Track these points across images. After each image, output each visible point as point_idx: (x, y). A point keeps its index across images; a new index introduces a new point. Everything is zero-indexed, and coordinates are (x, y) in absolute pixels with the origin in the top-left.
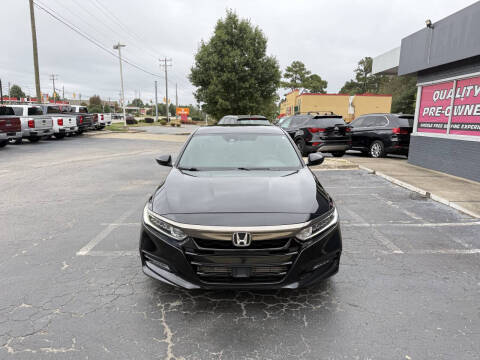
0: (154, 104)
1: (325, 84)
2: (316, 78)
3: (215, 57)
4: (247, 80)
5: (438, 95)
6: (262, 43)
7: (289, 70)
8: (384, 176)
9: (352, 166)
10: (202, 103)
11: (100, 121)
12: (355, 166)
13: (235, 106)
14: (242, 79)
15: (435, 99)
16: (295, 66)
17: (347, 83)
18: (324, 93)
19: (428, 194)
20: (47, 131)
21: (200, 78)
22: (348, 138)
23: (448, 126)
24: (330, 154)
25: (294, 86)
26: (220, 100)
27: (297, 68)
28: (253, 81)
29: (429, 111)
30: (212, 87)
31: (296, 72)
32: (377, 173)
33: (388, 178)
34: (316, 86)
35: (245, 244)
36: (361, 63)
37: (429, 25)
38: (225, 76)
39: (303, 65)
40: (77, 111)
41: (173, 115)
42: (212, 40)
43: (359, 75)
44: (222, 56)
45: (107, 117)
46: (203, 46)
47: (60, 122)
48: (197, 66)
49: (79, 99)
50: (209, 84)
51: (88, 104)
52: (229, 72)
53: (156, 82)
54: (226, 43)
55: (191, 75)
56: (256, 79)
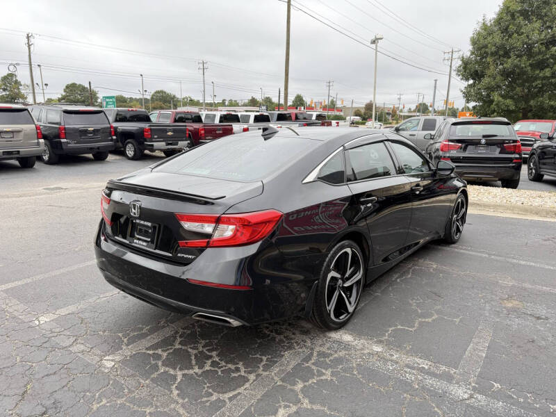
3: (498, 38)
4: (549, 66)
10: (473, 104)
14: (541, 65)
38: (509, 64)
48: (472, 53)
49: (350, 106)
50: (483, 77)
51: (363, 111)
52: (518, 56)
53: (436, 80)
54: (517, 15)
55: (459, 67)
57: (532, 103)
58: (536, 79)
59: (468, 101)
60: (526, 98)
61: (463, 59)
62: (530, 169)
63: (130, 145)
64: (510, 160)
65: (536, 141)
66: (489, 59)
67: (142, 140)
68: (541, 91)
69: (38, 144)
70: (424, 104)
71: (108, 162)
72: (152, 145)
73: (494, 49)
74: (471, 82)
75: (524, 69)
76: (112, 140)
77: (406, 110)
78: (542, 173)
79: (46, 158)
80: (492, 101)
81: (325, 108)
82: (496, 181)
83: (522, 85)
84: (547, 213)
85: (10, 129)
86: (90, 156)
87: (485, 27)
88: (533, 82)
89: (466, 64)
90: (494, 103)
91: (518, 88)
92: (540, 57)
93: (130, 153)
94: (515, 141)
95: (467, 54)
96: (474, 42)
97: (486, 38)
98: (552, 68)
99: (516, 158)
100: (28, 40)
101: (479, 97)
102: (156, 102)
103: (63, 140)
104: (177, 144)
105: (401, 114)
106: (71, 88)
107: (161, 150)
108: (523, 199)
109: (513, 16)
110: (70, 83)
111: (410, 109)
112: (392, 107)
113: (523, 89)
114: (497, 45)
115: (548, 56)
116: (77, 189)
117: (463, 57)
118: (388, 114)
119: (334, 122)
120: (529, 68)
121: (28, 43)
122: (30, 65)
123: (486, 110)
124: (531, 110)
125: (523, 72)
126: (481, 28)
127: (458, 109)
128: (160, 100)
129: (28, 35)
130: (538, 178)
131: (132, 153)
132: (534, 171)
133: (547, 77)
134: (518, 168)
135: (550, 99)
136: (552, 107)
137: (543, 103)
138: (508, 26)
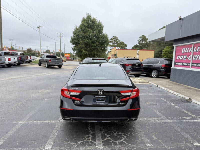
0: (55, 52)
1: (126, 46)
2: (122, 43)
3: (82, 33)
4: (95, 43)
5: (184, 50)
6: (102, 28)
7: (112, 39)
8: (163, 88)
9: (146, 82)
10: (75, 52)
11: (29, 59)
12: (147, 82)
13: (90, 53)
14: (93, 42)
15: (183, 52)
16: (114, 38)
17: (135, 45)
18: (126, 49)
19: (190, 99)
20: (2, 63)
21: (75, 41)
22: (142, 69)
23: (190, 65)
24: (134, 76)
25: (114, 46)
26: (83, 51)
27: (115, 39)
28: (97, 43)
29: (180, 57)
30: (80, 45)
31: (114, 41)
32: (159, 86)
33: (165, 89)
34: (122, 46)
36: (140, 37)
37: (180, 19)
38: (86, 41)
39: (117, 38)
40: (19, 54)
41: (63, 57)
42: (80, 26)
43: (139, 42)
44: (85, 32)
45: (33, 57)
46: (76, 28)
47: (9, 60)
49: (22, 49)
51: (26, 51)
52: (88, 39)
54: (86, 27)
55: (71, 40)
56: (99, 42)
57: (92, 53)
58: (93, 46)
60: (90, 51)
61: (71, 38)
66: (80, 39)
68: (93, 50)
70: (49, 50)
73: (81, 36)
74: (75, 45)
97: (78, 32)
105: (41, 53)
111: (44, 52)
118: (37, 53)
119: (29, 57)
120: (91, 43)
125: (89, 44)
136: (97, 54)
137: (95, 53)
138: (84, 30)
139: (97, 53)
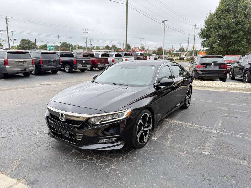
3: (216, 21)
35: (63, 120)
40: (139, 55)
45: (152, 58)
48: (205, 27)
50: (210, 37)
51: (156, 51)
53: (189, 38)
54: (224, 11)
55: (200, 33)
56: (244, 31)
57: (230, 48)
58: (232, 38)
59: (204, 47)
60: (227, 46)
61: (201, 29)
62: (230, 75)
63: (67, 67)
64: (223, 71)
65: (232, 64)
66: (212, 30)
67: (73, 65)
68: (233, 44)
69: (33, 66)
70: (183, 48)
71: (58, 74)
72: (77, 67)
73: (214, 26)
74: (205, 39)
75: (227, 34)
76: (60, 65)
77: (175, 51)
78: (235, 76)
79: (33, 72)
80: (214, 48)
81: (140, 50)
82: (218, 79)
83: (226, 41)
84: (237, 90)
85: (23, 61)
86: (50, 71)
87: (211, 16)
88: (230, 39)
89: (203, 32)
90: (215, 48)
91: (224, 42)
92: (233, 29)
93: (67, 70)
94: (225, 64)
95: (203, 27)
96: (206, 22)
97: (211, 21)
98: (238, 34)
99: (225, 70)
100: (6, 20)
101: (208, 46)
102: (63, 47)
103: (41, 65)
104: (86, 66)
105: (173, 52)
106: (24, 41)
107: (79, 69)
108: (228, 85)
109: (222, 12)
110: (23, 39)
111: (177, 50)
112: (169, 49)
113: (226, 42)
114: (216, 24)
115: (236, 29)
116: (54, 84)
117: (202, 29)
118: (167, 52)
119: (148, 57)
120: (229, 34)
121: (6, 21)
122: (7, 31)
123: (211, 51)
124: (230, 51)
125: (226, 36)
126: (209, 16)
127: (198, 50)
128: (65, 46)
129: (6, 17)
130: (233, 78)
131: (68, 70)
132: (231, 76)
133: (236, 37)
134: (226, 74)
135: (237, 46)
136: (238, 50)
137: (234, 48)
138: (220, 16)
139: (238, 48)
